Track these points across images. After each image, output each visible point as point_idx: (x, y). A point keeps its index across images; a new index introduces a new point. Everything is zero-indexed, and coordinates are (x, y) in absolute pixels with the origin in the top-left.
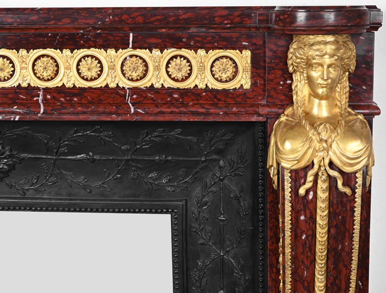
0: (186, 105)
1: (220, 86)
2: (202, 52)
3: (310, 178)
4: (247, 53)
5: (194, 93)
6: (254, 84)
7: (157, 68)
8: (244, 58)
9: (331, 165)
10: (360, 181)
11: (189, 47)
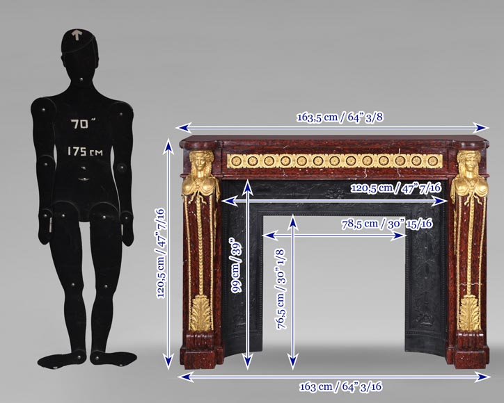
0: (419, 174)
1: (431, 167)
2: (425, 155)
3: (468, 199)
4: (441, 156)
5: (422, 170)
6: (444, 166)
7: (409, 161)
9: (475, 194)
10: (485, 200)
11: (420, 153)
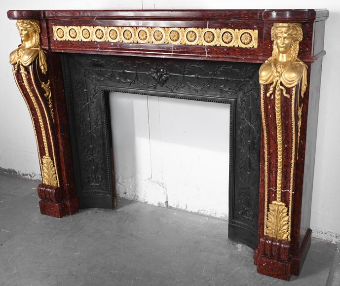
0: (228, 54)
1: (244, 46)
2: (237, 30)
3: (271, 89)
4: (256, 31)
5: (233, 49)
6: (259, 46)
7: (218, 37)
8: (255, 33)
9: (281, 84)
10: (294, 92)
11: (231, 28)
